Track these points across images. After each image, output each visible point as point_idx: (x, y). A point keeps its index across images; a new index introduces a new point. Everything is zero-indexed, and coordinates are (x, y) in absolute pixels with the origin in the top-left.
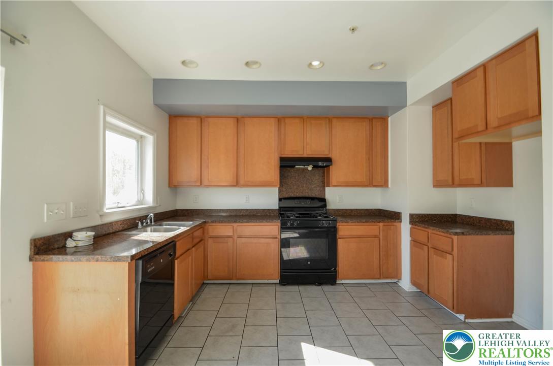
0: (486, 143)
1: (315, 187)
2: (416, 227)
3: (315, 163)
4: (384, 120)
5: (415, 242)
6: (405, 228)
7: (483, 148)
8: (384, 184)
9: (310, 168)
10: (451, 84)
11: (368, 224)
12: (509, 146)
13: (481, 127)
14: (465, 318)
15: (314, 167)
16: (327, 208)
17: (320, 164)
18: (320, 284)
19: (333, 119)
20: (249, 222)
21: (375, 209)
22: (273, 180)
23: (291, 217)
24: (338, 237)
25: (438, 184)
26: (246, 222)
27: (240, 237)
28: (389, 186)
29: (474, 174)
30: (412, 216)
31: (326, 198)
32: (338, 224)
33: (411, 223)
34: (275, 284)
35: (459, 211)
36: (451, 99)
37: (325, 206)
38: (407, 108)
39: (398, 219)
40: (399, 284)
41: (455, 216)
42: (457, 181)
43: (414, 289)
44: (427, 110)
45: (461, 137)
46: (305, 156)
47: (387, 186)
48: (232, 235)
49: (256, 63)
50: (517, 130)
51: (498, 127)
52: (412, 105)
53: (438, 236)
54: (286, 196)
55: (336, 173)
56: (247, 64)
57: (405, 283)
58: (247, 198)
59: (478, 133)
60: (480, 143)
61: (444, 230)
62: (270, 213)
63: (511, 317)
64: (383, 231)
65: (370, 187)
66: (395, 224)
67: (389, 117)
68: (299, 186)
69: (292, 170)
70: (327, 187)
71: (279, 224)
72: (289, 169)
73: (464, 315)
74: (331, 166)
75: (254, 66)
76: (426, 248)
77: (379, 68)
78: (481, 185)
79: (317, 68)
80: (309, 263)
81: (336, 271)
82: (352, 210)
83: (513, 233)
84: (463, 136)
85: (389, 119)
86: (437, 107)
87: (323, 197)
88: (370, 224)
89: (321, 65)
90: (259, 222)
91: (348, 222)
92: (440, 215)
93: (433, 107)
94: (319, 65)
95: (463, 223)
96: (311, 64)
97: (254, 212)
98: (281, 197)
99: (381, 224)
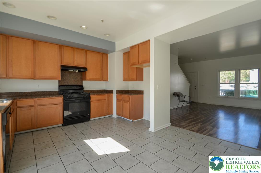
0: (138, 68)
1: (77, 81)
2: (118, 95)
3: (79, 70)
4: (107, 55)
5: (118, 100)
6: (115, 95)
7: (137, 69)
8: (107, 80)
9: (77, 72)
10: (129, 48)
11: (102, 95)
12: (143, 69)
13: (137, 63)
14: (133, 120)
15: (79, 71)
16: (84, 90)
17: (82, 70)
18: (83, 122)
19: (87, 51)
20: (45, 97)
21: (103, 90)
22: (57, 76)
23: (68, 94)
24: (91, 101)
25: (125, 80)
26: (44, 97)
27: (39, 105)
28: (109, 80)
29: (135, 77)
30: (117, 91)
31: (83, 85)
32: (91, 96)
33: (117, 93)
34: (60, 126)
35: (130, 89)
36: (129, 52)
37: (83, 89)
38: (115, 52)
39: (112, 92)
40: (112, 116)
41: (129, 90)
42: (130, 79)
43: (117, 116)
44: (121, 54)
45: (132, 65)
46: (74, 66)
47: (108, 81)
48: (34, 105)
49: (53, 17)
50: (145, 65)
51: (141, 63)
52: (117, 51)
53: (125, 96)
54: (63, 85)
55: (89, 74)
56: (49, 17)
57: (115, 115)
58: (38, 85)
59: (136, 64)
60: (136, 67)
61: (127, 94)
62: (53, 93)
63: (143, 118)
64: (107, 97)
65: (102, 81)
66: (111, 94)
67: (108, 54)
68: (70, 80)
69: (66, 72)
70: (84, 80)
71: (63, 97)
72: (64, 71)
73: (132, 120)
74: (86, 72)
75: (52, 19)
76: (121, 101)
77: (108, 35)
78: (136, 80)
79: (84, 28)
80: (78, 113)
81: (90, 115)
82: (94, 90)
83: (143, 94)
84: (133, 65)
85: (109, 55)
86: (124, 54)
87: (81, 85)
88: (103, 95)
89: (86, 28)
90: (51, 97)
91: (95, 95)
92: (125, 90)
93: (123, 53)
94: (85, 28)
95: (131, 93)
96: (81, 26)
97: (44, 93)
98: (60, 85)
99: (107, 95)
